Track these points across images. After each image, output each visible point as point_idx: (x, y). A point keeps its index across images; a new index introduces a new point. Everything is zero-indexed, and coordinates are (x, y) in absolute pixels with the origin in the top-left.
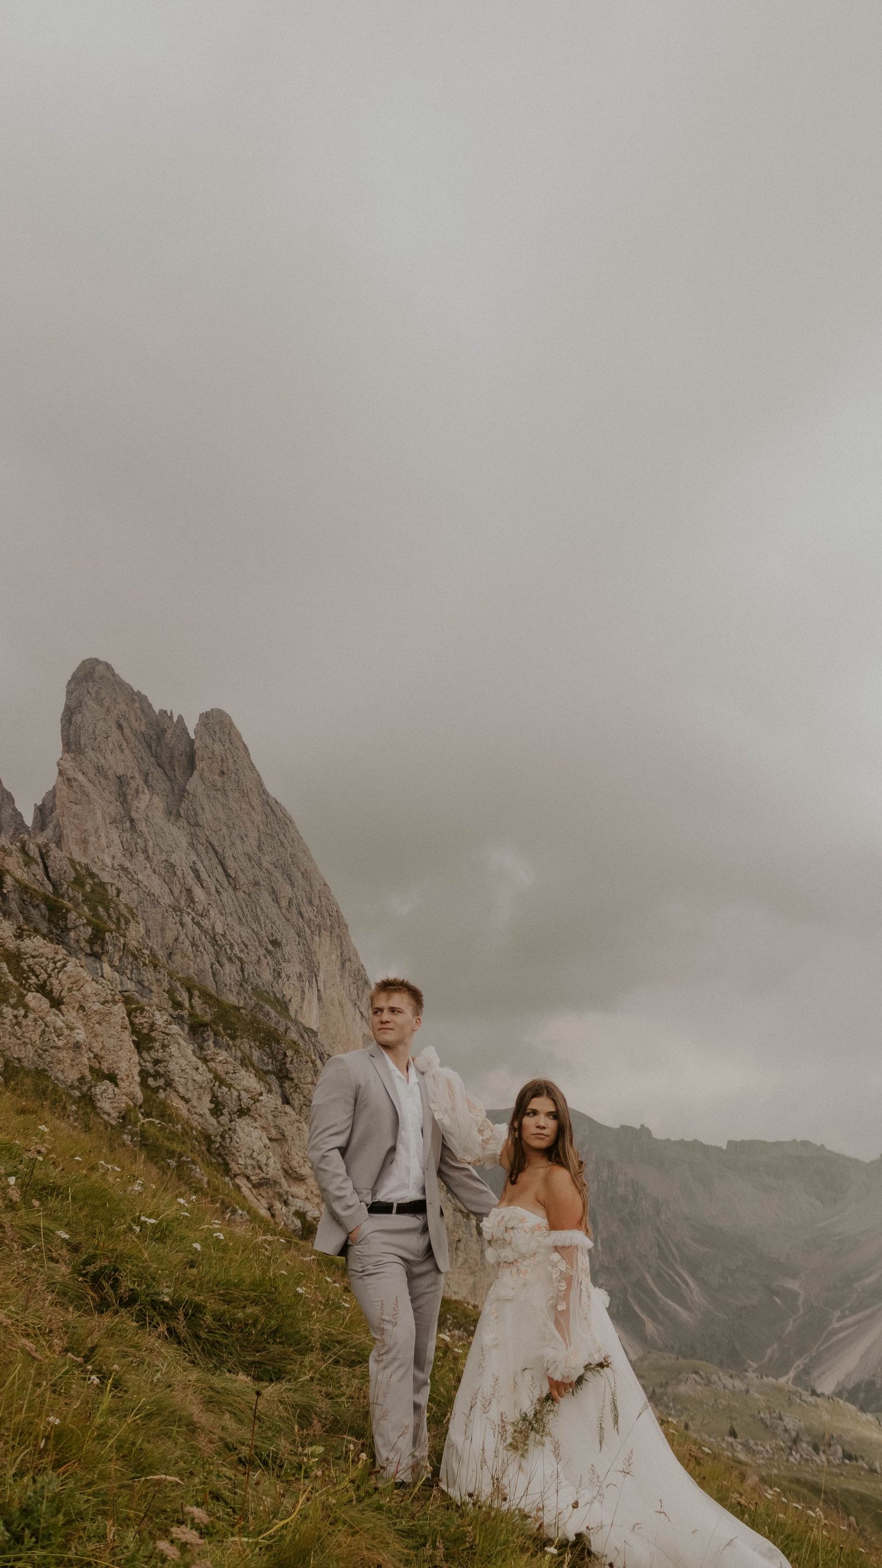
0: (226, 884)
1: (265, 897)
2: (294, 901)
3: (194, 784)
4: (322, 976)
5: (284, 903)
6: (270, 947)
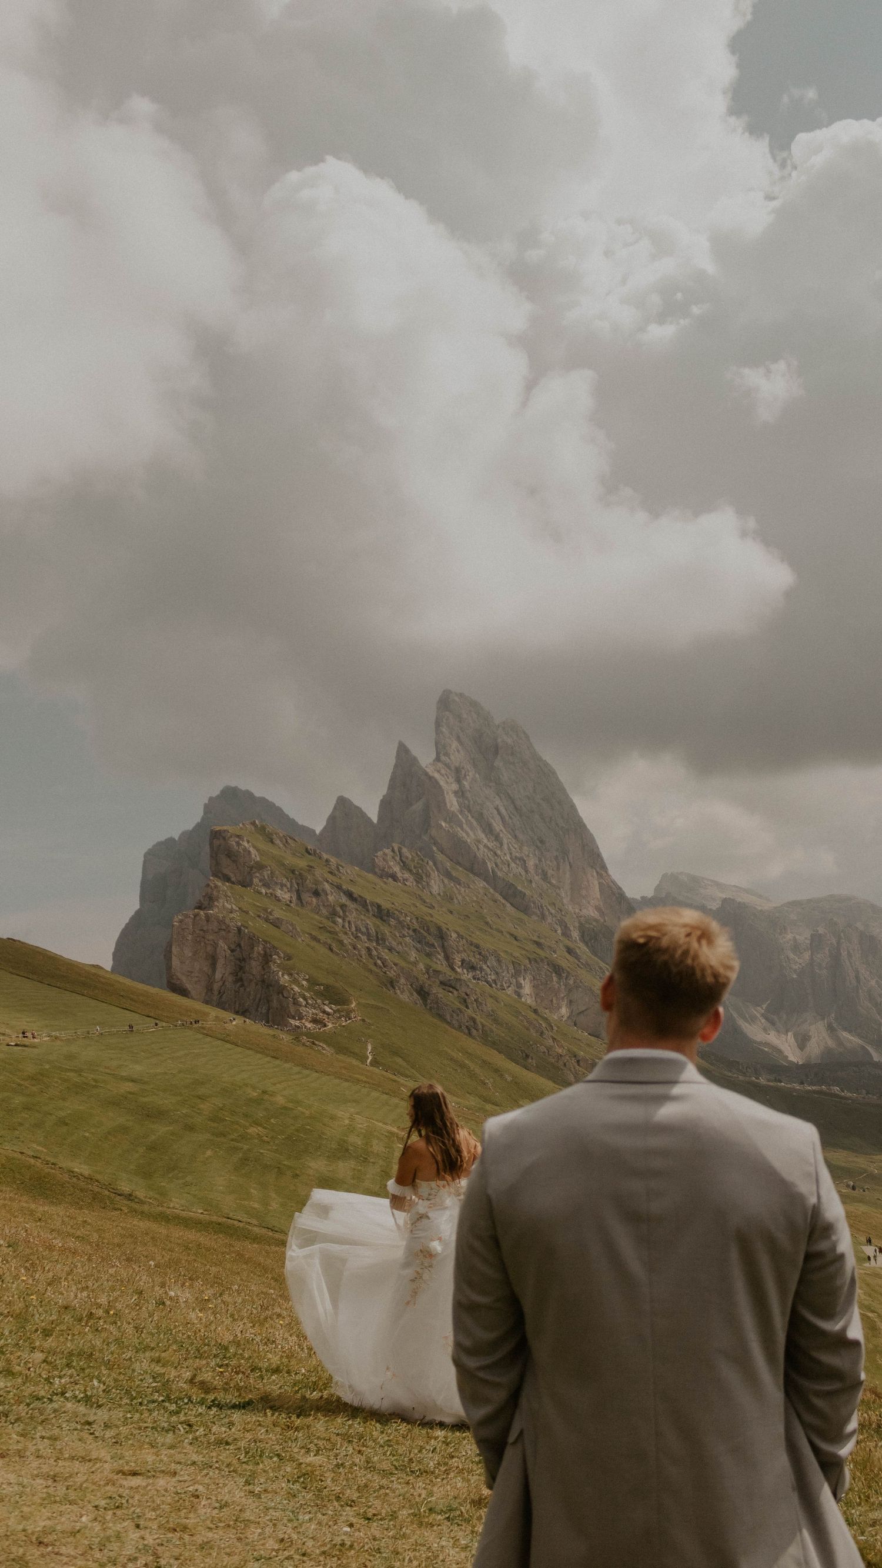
0: (515, 812)
1: (537, 817)
2: (553, 818)
3: (498, 763)
4: (571, 856)
5: (547, 820)
6: (539, 844)
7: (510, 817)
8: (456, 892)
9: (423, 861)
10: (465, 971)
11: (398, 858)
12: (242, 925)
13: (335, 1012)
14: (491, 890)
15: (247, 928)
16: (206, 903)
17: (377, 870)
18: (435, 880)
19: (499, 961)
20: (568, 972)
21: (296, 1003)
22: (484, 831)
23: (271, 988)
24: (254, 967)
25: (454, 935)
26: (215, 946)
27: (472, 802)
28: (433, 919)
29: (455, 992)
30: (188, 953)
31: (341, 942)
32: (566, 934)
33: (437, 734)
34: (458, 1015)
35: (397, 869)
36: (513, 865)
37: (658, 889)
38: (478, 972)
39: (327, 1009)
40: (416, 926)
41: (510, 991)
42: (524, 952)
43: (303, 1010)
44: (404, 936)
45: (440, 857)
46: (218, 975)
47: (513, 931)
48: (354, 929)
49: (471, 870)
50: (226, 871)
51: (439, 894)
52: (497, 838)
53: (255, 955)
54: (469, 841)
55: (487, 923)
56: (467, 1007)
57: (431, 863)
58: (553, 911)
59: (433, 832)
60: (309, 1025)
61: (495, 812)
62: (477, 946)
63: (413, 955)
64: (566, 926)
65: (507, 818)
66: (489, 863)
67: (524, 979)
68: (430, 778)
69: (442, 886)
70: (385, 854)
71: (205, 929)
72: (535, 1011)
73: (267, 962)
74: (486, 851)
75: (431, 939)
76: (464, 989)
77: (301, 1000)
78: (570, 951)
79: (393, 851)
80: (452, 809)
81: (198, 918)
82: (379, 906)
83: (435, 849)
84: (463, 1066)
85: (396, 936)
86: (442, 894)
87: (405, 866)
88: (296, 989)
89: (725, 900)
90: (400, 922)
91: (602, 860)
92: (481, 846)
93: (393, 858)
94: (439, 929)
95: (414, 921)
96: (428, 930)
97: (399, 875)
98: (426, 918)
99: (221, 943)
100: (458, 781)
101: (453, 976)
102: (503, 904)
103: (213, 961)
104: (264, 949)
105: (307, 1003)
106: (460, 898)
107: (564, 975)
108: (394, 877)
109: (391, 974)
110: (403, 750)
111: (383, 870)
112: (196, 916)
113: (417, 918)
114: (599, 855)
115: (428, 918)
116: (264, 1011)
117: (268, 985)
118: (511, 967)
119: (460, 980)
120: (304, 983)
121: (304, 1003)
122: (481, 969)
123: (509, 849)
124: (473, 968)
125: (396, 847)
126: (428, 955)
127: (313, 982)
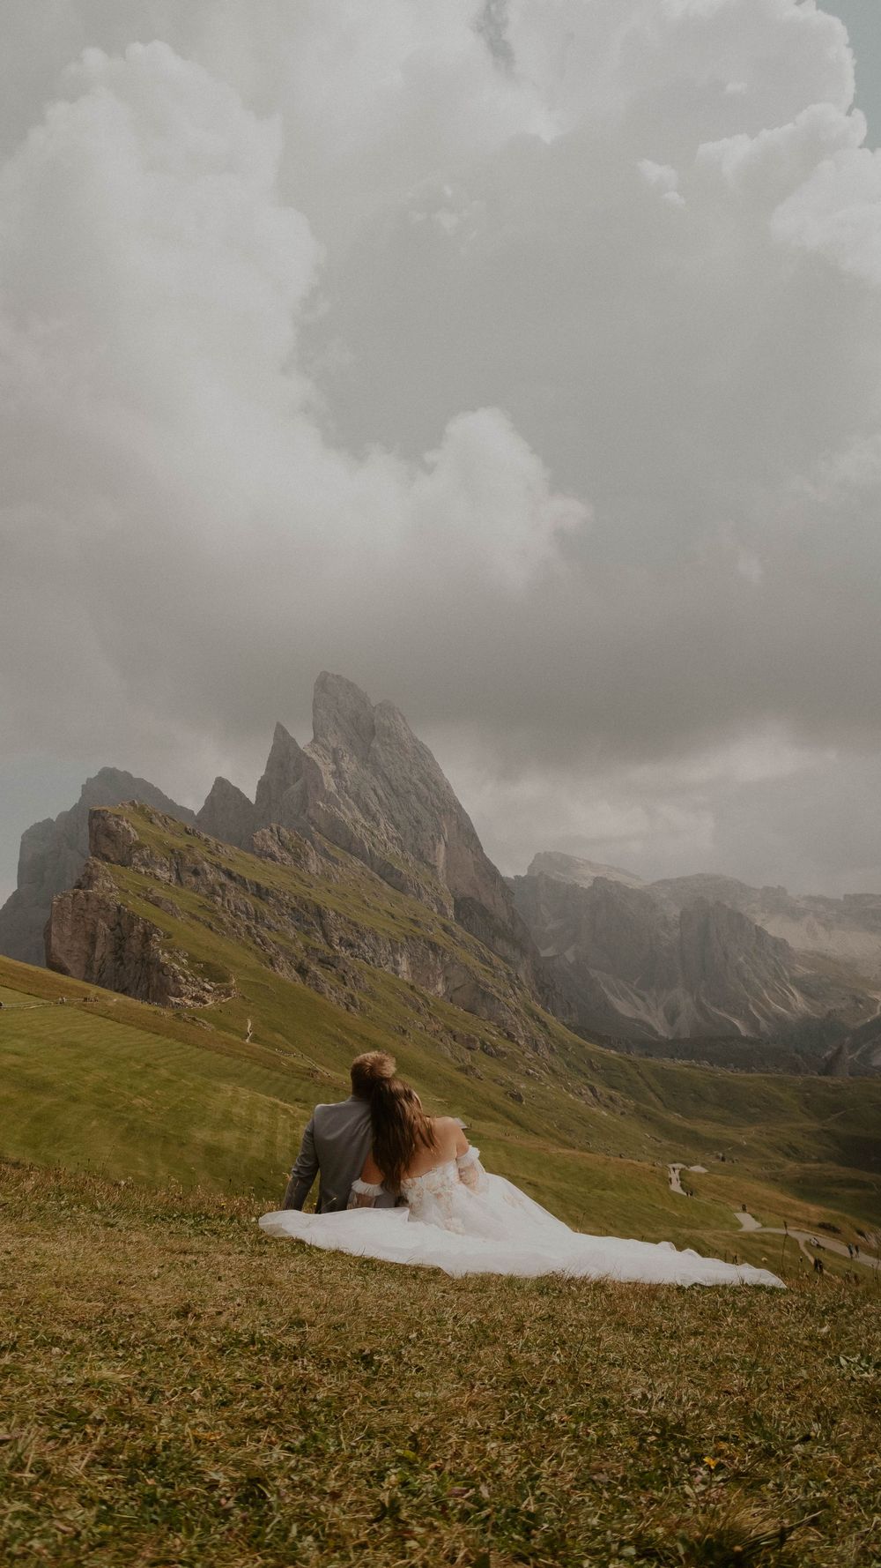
0: (392, 794)
1: (414, 798)
2: (430, 799)
3: (375, 744)
4: (447, 835)
5: (424, 800)
6: (415, 824)
7: (387, 798)
8: (333, 870)
9: (301, 840)
10: (343, 948)
11: (276, 838)
12: (122, 904)
13: (215, 989)
14: (368, 869)
15: (127, 907)
16: (85, 883)
17: (256, 849)
18: (313, 861)
19: (376, 939)
20: (444, 950)
21: (176, 981)
22: (361, 811)
23: (151, 967)
24: (134, 944)
25: (332, 914)
26: (95, 924)
27: (349, 783)
28: (312, 898)
29: (334, 970)
30: (67, 932)
31: (220, 920)
32: (442, 912)
33: (315, 715)
34: (336, 992)
35: (275, 849)
36: (389, 844)
37: (531, 868)
38: (356, 950)
39: (208, 987)
40: (295, 904)
41: (387, 969)
42: (399, 930)
43: (184, 988)
44: (283, 915)
45: (318, 836)
46: (98, 954)
47: (392, 910)
48: (233, 908)
49: (349, 850)
50: (106, 851)
51: (317, 874)
52: (374, 818)
53: (135, 933)
54: (346, 821)
55: (364, 902)
56: (345, 984)
57: (309, 843)
58: (429, 891)
59: (311, 812)
60: (189, 1003)
61: (372, 793)
62: (355, 924)
63: (292, 933)
64: (442, 905)
65: (384, 798)
66: (366, 843)
67: (401, 957)
68: (308, 758)
69: (319, 865)
70: (264, 834)
71: (84, 907)
72: (412, 988)
73: (147, 941)
74: (363, 831)
75: (309, 917)
76: (342, 966)
77: (181, 977)
78: (445, 929)
79: (271, 830)
80: (330, 790)
81: (78, 897)
82: (258, 885)
83: (313, 828)
84: (343, 1042)
85: (275, 914)
86: (320, 873)
87: (283, 845)
88: (176, 967)
89: (596, 880)
90: (279, 901)
91: (477, 839)
92: (358, 826)
93: (272, 837)
94: (318, 907)
95: (293, 900)
96: (307, 908)
97: (278, 854)
98: (304, 896)
99: (101, 923)
100: (335, 762)
101: (332, 953)
102: (380, 883)
103: (92, 939)
104: (144, 927)
105: (187, 981)
106: (337, 877)
107: (440, 952)
108: (273, 857)
109: (271, 952)
110: (281, 733)
111: (262, 850)
112: (75, 895)
113: (296, 897)
114: (474, 835)
115: (307, 897)
116: (144, 988)
117: (148, 964)
118: (388, 945)
119: (338, 957)
120: (184, 961)
121: (184, 980)
122: (359, 946)
123: (386, 829)
124: (351, 945)
125: (274, 826)
126: (307, 933)
127: (192, 959)
